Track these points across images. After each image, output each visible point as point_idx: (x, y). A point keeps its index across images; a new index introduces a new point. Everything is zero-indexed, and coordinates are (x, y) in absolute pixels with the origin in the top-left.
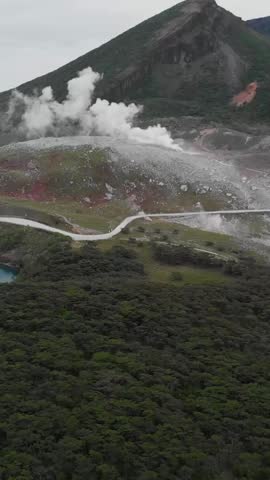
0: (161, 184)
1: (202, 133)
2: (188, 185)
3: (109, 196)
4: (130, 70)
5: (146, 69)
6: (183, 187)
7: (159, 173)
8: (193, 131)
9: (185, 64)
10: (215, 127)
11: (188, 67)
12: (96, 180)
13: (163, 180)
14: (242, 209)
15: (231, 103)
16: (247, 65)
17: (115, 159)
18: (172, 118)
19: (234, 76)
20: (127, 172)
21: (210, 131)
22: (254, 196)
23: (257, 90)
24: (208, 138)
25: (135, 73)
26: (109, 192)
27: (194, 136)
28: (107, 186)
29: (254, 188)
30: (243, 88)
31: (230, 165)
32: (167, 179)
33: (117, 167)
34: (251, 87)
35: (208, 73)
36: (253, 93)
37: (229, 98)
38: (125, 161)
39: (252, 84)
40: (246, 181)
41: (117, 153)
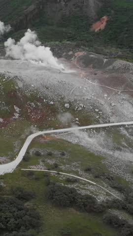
0: (52, 103)
1: (76, 54)
2: (70, 103)
3: (17, 116)
4: (32, 7)
5: (41, 7)
6: (66, 105)
7: (50, 94)
8: (71, 53)
9: (64, 3)
10: (84, 50)
11: (66, 5)
12: (7, 104)
13: (53, 100)
14: (106, 123)
15: (91, 30)
16: (100, 5)
17: (20, 85)
18: (57, 43)
19: (93, 11)
20: (28, 95)
21: (81, 54)
22: (113, 111)
23: (107, 22)
24: (80, 59)
25: (34, 9)
26: (16, 112)
27: (71, 56)
28: (15, 107)
29: (113, 104)
30: (99, 19)
31: (96, 84)
32: (56, 99)
33: (22, 91)
34: (103, 19)
35: (78, 9)
36: (105, 23)
37: (90, 25)
38: (27, 86)
39: (104, 17)
40: (107, 97)
41: (22, 80)
